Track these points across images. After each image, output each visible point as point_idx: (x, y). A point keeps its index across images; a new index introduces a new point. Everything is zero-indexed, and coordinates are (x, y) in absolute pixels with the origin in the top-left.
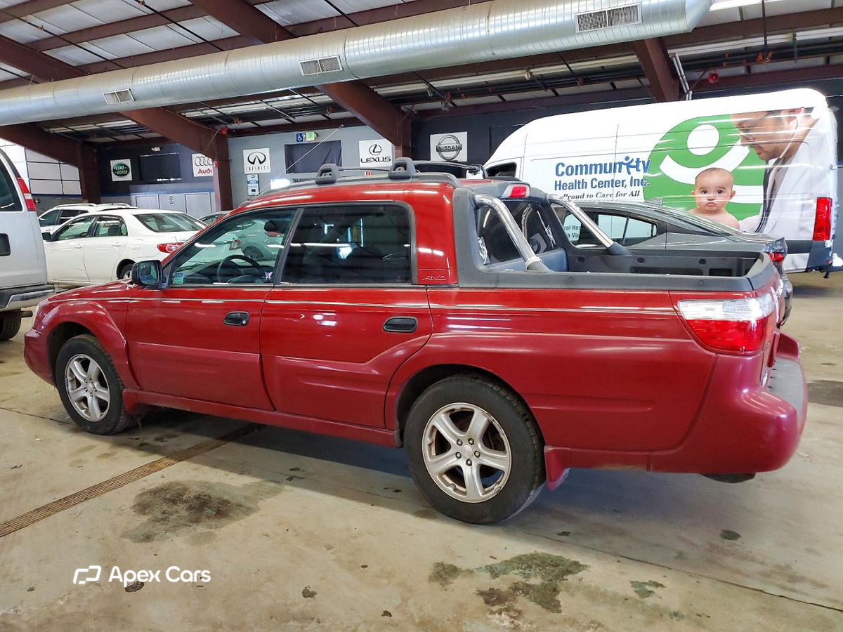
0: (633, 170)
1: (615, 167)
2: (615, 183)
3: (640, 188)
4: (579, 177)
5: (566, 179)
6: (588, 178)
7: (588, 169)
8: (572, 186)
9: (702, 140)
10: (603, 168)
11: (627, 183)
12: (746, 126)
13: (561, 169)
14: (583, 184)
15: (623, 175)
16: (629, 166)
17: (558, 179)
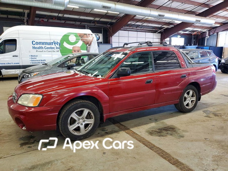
0: (56, 45)
1: (51, 44)
2: (51, 48)
3: (59, 50)
4: (40, 46)
5: (36, 46)
6: (43, 46)
7: (43, 43)
8: (39, 48)
9: (72, 39)
10: (47, 44)
11: (55, 48)
12: (81, 36)
13: (34, 43)
14: (42, 48)
15: (53, 46)
16: (55, 43)
17: (34, 46)
